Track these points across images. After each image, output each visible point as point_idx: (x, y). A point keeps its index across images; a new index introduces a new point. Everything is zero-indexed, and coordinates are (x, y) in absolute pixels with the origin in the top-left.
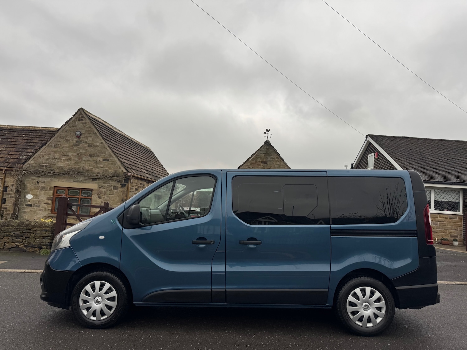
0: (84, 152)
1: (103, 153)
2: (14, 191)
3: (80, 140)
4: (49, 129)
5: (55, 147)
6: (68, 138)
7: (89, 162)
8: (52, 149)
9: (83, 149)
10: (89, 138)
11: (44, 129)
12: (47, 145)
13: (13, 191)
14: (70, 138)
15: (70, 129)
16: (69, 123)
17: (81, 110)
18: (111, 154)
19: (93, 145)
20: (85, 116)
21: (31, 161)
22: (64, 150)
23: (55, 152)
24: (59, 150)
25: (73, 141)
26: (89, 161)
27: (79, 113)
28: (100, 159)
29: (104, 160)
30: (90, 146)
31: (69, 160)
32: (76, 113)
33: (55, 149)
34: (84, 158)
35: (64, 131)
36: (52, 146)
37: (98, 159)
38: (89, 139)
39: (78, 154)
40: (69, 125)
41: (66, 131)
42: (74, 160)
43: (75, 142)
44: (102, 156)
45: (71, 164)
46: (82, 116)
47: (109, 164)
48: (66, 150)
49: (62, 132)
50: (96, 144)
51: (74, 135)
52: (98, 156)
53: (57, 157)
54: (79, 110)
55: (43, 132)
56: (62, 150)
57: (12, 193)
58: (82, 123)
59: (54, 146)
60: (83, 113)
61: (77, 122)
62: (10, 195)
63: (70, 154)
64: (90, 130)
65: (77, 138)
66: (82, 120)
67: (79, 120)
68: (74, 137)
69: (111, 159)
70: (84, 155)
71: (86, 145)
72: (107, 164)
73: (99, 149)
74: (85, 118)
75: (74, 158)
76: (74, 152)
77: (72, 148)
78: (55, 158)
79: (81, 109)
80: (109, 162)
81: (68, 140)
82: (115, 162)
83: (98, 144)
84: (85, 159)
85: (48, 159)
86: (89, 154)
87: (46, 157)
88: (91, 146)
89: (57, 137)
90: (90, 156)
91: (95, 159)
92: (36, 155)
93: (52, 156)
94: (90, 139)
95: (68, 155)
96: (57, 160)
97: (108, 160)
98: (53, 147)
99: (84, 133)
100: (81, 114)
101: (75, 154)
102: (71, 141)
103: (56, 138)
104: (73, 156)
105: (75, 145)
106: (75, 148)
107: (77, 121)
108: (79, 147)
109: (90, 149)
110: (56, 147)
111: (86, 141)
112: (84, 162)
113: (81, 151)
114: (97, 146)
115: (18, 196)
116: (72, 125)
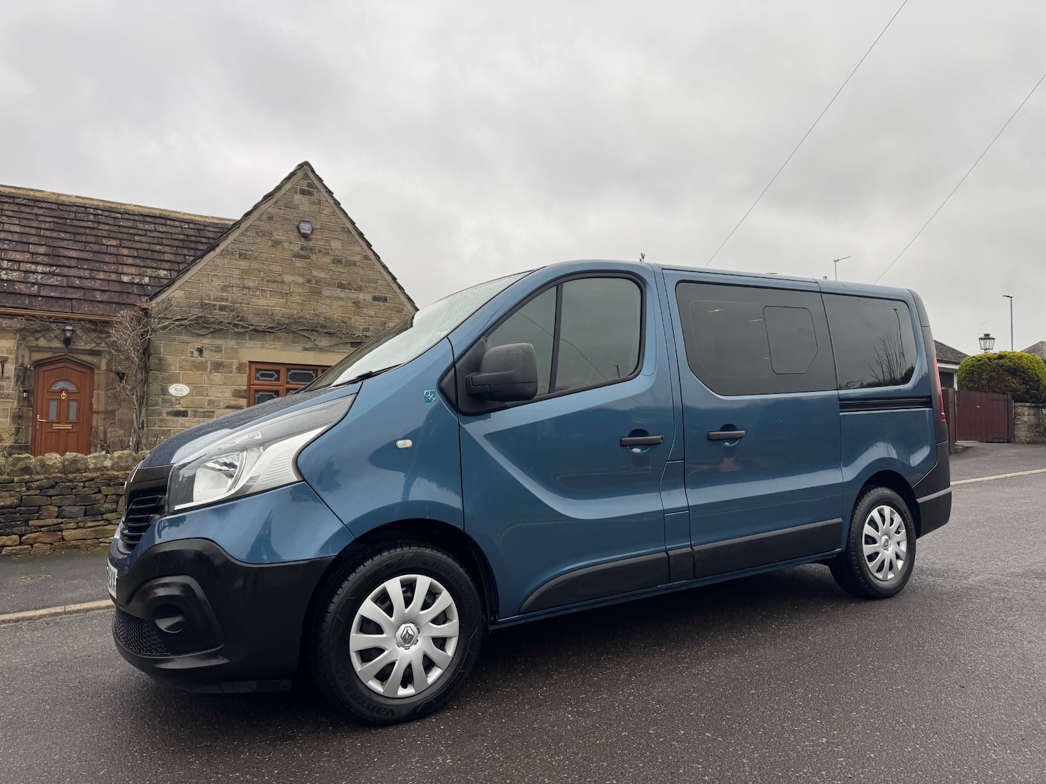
0: (322, 275)
1: (370, 281)
2: (13, 380)
3: (311, 244)
4: (32, 193)
5: (243, 256)
6: (278, 236)
7: (341, 303)
8: (235, 262)
9: (321, 268)
10: (333, 241)
11: (12, 190)
12: (218, 250)
13: (9, 378)
14: (283, 238)
15: (281, 212)
16: (277, 196)
17: (305, 167)
18: (392, 284)
19: (346, 261)
20: (318, 184)
21: (175, 293)
22: (270, 267)
23: (245, 272)
24: (255, 265)
25: (292, 246)
26: (341, 299)
27: (300, 173)
28: (365, 296)
29: (375, 299)
30: (337, 261)
31: (287, 294)
32: (292, 175)
33: (244, 264)
34: (326, 292)
35: (265, 217)
36: (233, 255)
37: (362, 296)
38: (332, 244)
39: (309, 281)
40: (276, 202)
41: (271, 218)
42: (300, 294)
43: (296, 248)
44: (370, 290)
45: (294, 305)
46: (309, 183)
47: (388, 308)
48: (276, 268)
49: (259, 219)
50: (351, 258)
51: (292, 231)
52: (359, 289)
53: (251, 284)
54: (301, 166)
55: (17, 201)
56: (265, 267)
58: (313, 203)
59: (240, 255)
60: (311, 176)
61: (298, 198)
63: (288, 278)
64: (334, 221)
65: (303, 239)
66: (310, 193)
67: (303, 192)
68: (293, 236)
69: (390, 298)
70: (325, 283)
71: (327, 260)
72: (383, 307)
73: (361, 272)
74: (317, 188)
75: (300, 290)
76: (299, 275)
77: (290, 264)
78: (245, 287)
79: (307, 164)
80: (388, 304)
81: (277, 243)
82: (402, 303)
83: (358, 258)
84: (330, 295)
85: (224, 289)
86: (337, 282)
87: (217, 283)
88: (341, 263)
89: (247, 230)
90: (341, 286)
91: (354, 295)
92: (187, 276)
93: (238, 282)
94: (336, 245)
95: (283, 282)
96: (251, 293)
97: (385, 300)
98: (238, 256)
99: (319, 227)
100: (306, 176)
101: (300, 280)
102: (286, 245)
103: (243, 234)
104: (296, 283)
105: (297, 256)
106: (299, 263)
107: (296, 193)
108: (309, 263)
109: (338, 270)
110: (245, 258)
111: (328, 249)
112: (328, 302)
113: (315, 273)
114: (354, 264)
115: (25, 391)
116: (286, 204)
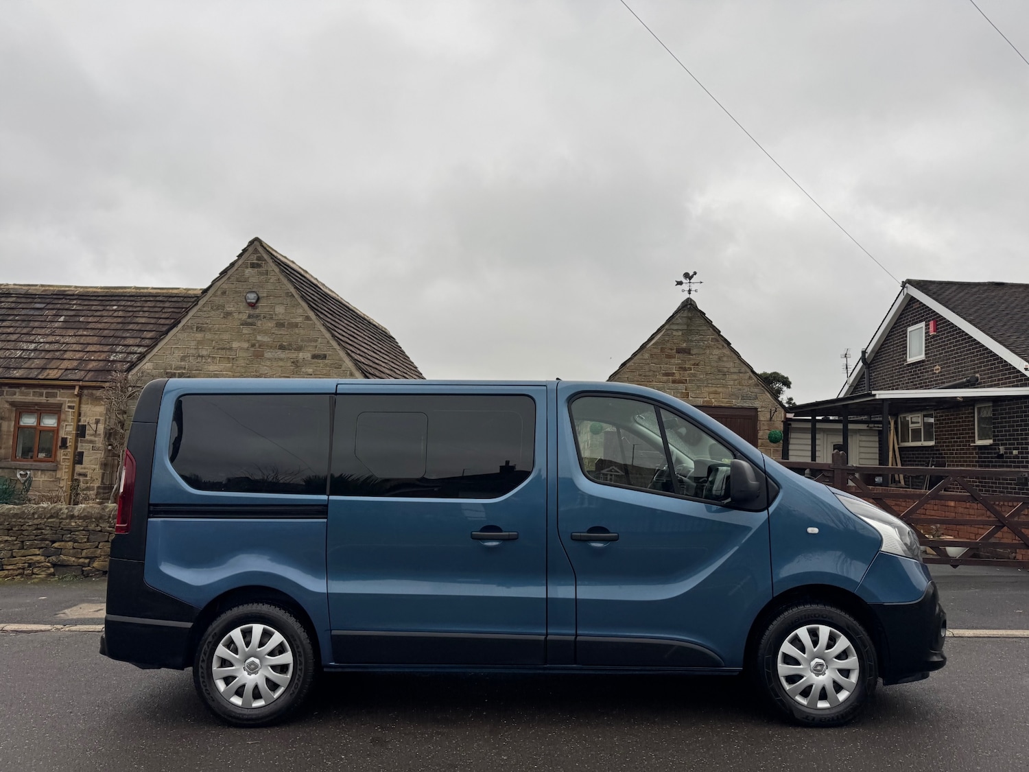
0: (266, 339)
1: (311, 341)
2: (102, 436)
3: (257, 311)
5: (200, 329)
6: (229, 308)
7: (281, 363)
8: (193, 335)
9: (265, 332)
10: (277, 306)
12: (180, 326)
13: (100, 435)
14: (233, 309)
15: (233, 286)
16: (230, 273)
17: (255, 242)
18: (331, 342)
19: (289, 324)
20: (266, 256)
21: (146, 365)
22: (221, 337)
23: (199, 342)
24: (209, 336)
25: (241, 315)
26: (281, 359)
27: (251, 250)
28: (305, 355)
29: (314, 357)
30: (280, 325)
31: (233, 359)
32: (245, 251)
33: (199, 336)
34: (268, 355)
35: (219, 293)
36: (192, 329)
37: (301, 355)
38: (276, 310)
39: (253, 346)
40: (229, 278)
41: (224, 293)
42: (244, 358)
43: (244, 317)
44: (310, 349)
45: (239, 368)
46: (258, 257)
47: (326, 365)
48: (226, 336)
49: (215, 295)
50: (294, 320)
51: (241, 302)
52: (299, 349)
53: (204, 353)
54: (251, 243)
56: (216, 337)
57: (96, 439)
58: (261, 274)
59: (197, 328)
60: (260, 249)
61: (248, 272)
62: (92, 445)
63: (235, 345)
64: (279, 288)
65: (250, 308)
66: (259, 266)
67: (253, 266)
68: (242, 306)
69: (330, 355)
70: (267, 346)
71: (270, 324)
72: (321, 365)
73: (302, 332)
74: (265, 260)
75: (245, 355)
76: (245, 341)
77: (238, 332)
78: (199, 356)
79: (257, 239)
80: (327, 361)
81: (228, 314)
82: (341, 360)
83: (299, 320)
84: (271, 356)
85: (183, 359)
86: (279, 343)
87: (178, 354)
88: (284, 326)
89: (203, 306)
90: (282, 348)
91: (293, 355)
92: (156, 350)
93: (193, 352)
94: (280, 310)
95: (231, 349)
96: (204, 361)
97: (325, 357)
98: (195, 329)
99: (265, 295)
100: (256, 251)
101: (246, 345)
102: (236, 315)
103: (200, 310)
104: (242, 349)
105: (245, 324)
106: (246, 330)
107: (247, 267)
108: (255, 329)
109: (280, 333)
110: (201, 331)
111: (272, 315)
112: (268, 363)
113: (259, 338)
114: (296, 325)
115: (110, 445)
116: (237, 279)
